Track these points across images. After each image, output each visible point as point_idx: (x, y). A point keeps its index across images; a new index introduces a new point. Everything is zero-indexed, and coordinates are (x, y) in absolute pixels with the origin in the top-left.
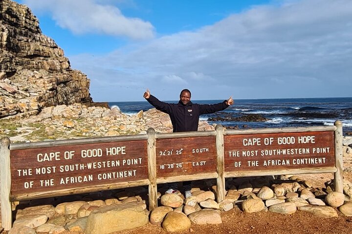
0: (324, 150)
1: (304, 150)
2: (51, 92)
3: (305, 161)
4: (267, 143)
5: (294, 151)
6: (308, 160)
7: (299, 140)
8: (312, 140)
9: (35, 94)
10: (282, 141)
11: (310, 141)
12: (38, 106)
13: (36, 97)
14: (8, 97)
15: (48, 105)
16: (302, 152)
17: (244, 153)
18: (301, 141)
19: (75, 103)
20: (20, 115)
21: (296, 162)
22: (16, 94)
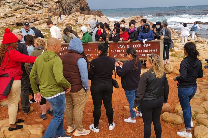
0: (155, 50)
1: (145, 50)
2: (57, 4)
3: (145, 55)
4: (128, 47)
5: (141, 51)
6: (147, 55)
7: (143, 46)
8: (149, 46)
9: (46, 6)
10: (135, 46)
11: (148, 46)
12: (49, 16)
13: (47, 8)
14: (28, 9)
15: (55, 15)
16: (144, 51)
17: (118, 51)
18: (144, 46)
19: (76, 12)
20: (37, 22)
21: (141, 55)
22: (33, 7)
